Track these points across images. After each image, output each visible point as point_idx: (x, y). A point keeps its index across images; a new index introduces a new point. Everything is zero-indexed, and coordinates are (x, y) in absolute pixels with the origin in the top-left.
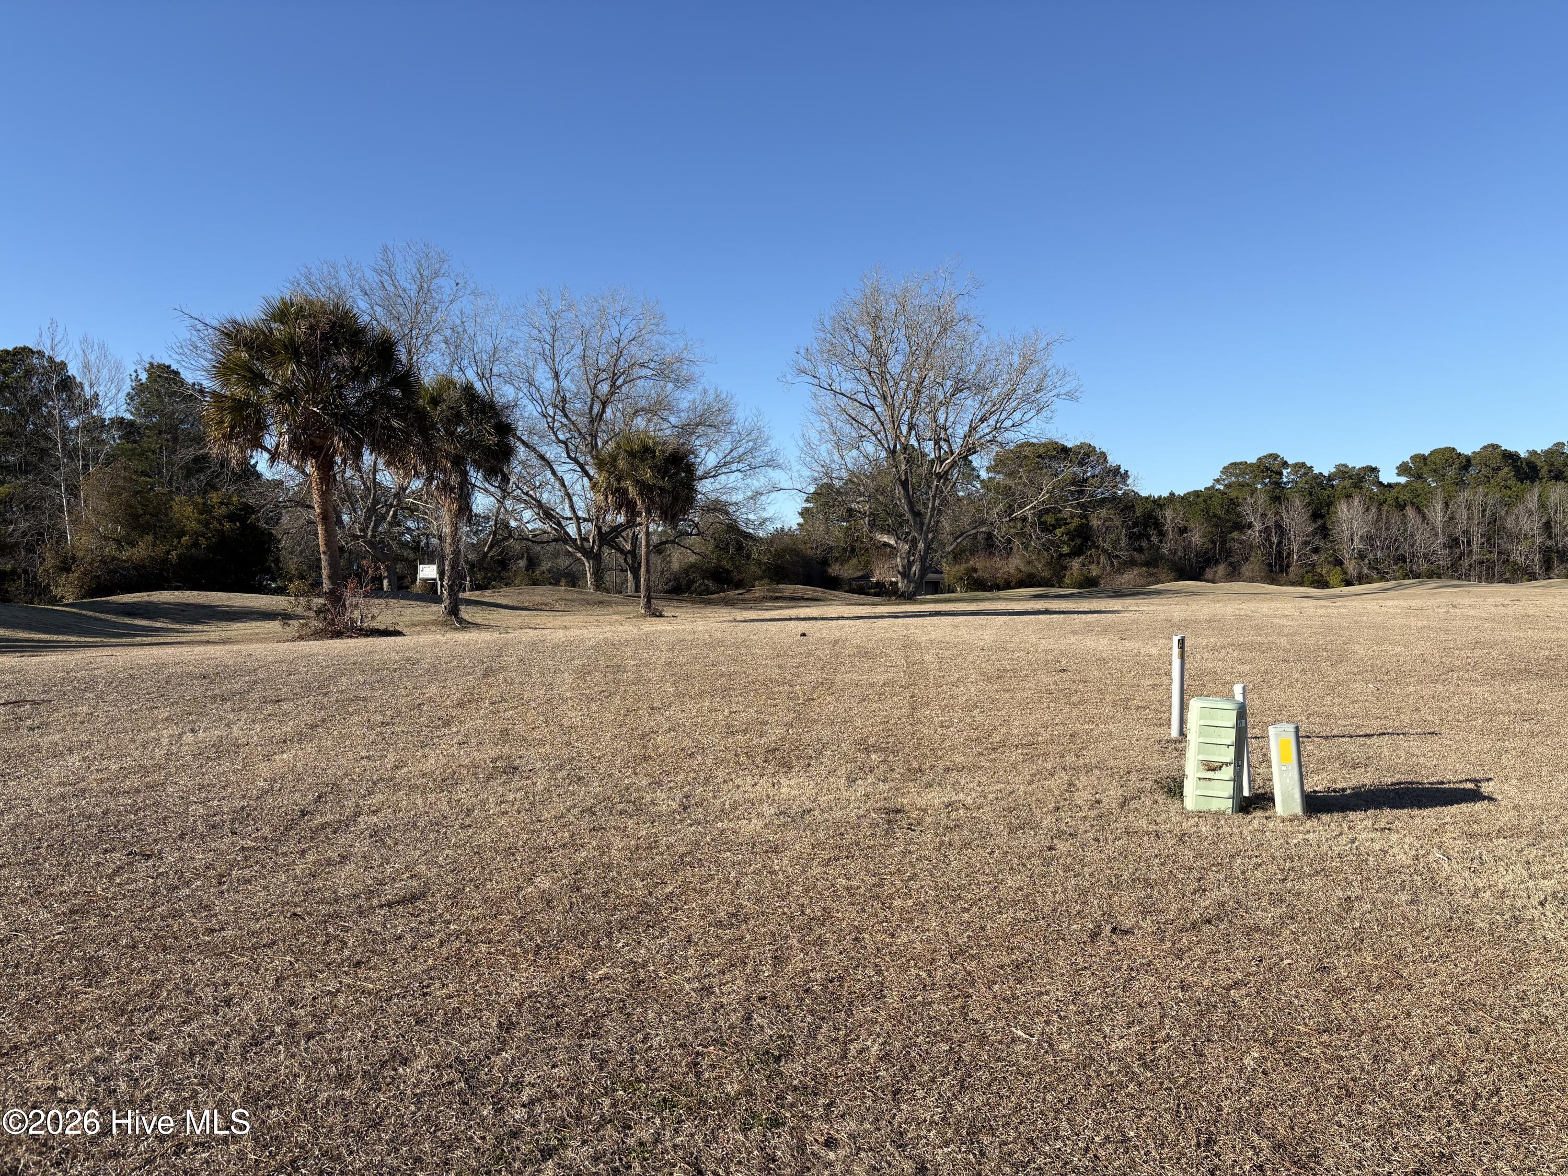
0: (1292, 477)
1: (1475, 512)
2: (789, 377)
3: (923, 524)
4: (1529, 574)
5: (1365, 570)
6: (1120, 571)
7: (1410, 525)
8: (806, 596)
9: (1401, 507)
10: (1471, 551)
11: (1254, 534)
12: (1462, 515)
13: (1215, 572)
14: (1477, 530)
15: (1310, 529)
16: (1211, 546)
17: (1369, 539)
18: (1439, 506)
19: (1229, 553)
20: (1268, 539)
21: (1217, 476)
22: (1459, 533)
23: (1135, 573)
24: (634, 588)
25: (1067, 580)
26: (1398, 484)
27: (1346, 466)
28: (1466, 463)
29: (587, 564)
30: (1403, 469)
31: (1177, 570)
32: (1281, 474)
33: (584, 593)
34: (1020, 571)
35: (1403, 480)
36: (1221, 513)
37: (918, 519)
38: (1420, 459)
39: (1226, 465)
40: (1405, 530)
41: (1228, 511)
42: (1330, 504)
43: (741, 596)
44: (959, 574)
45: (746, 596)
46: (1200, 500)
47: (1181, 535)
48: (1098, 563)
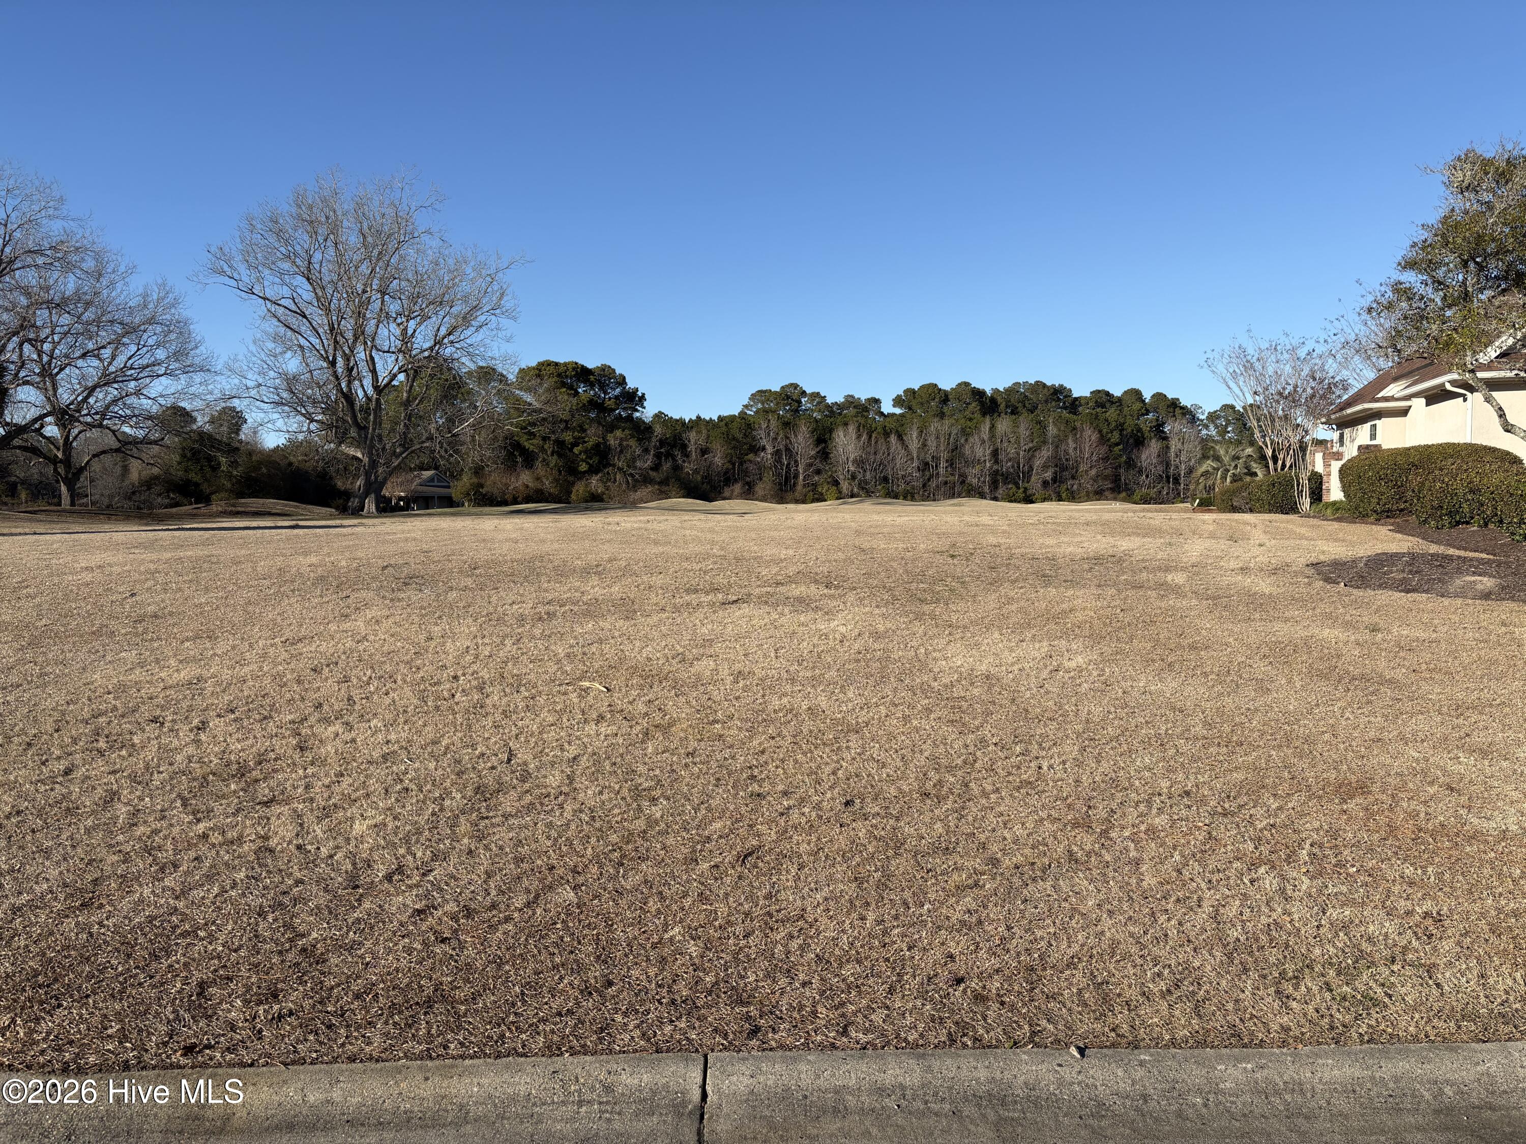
0: (809, 405)
1: (942, 440)
3: (366, 437)
4: (979, 493)
5: (855, 490)
6: (635, 488)
7: (892, 450)
9: (887, 434)
10: (938, 474)
11: (767, 456)
12: (932, 443)
13: (733, 491)
14: (944, 456)
15: (813, 453)
16: (731, 467)
17: (859, 463)
18: (915, 435)
19: (746, 472)
20: (779, 461)
21: (746, 402)
22: (929, 459)
23: (647, 489)
25: (573, 497)
26: (894, 415)
27: (852, 396)
28: (945, 397)
30: (898, 401)
31: (685, 488)
32: (799, 402)
34: (527, 486)
35: (898, 411)
36: (739, 436)
37: (363, 432)
38: (910, 392)
39: (754, 392)
40: (889, 454)
41: (745, 434)
42: (831, 431)
43: (195, 511)
44: (464, 489)
45: (203, 510)
46: (723, 423)
47: (704, 455)
48: (615, 480)
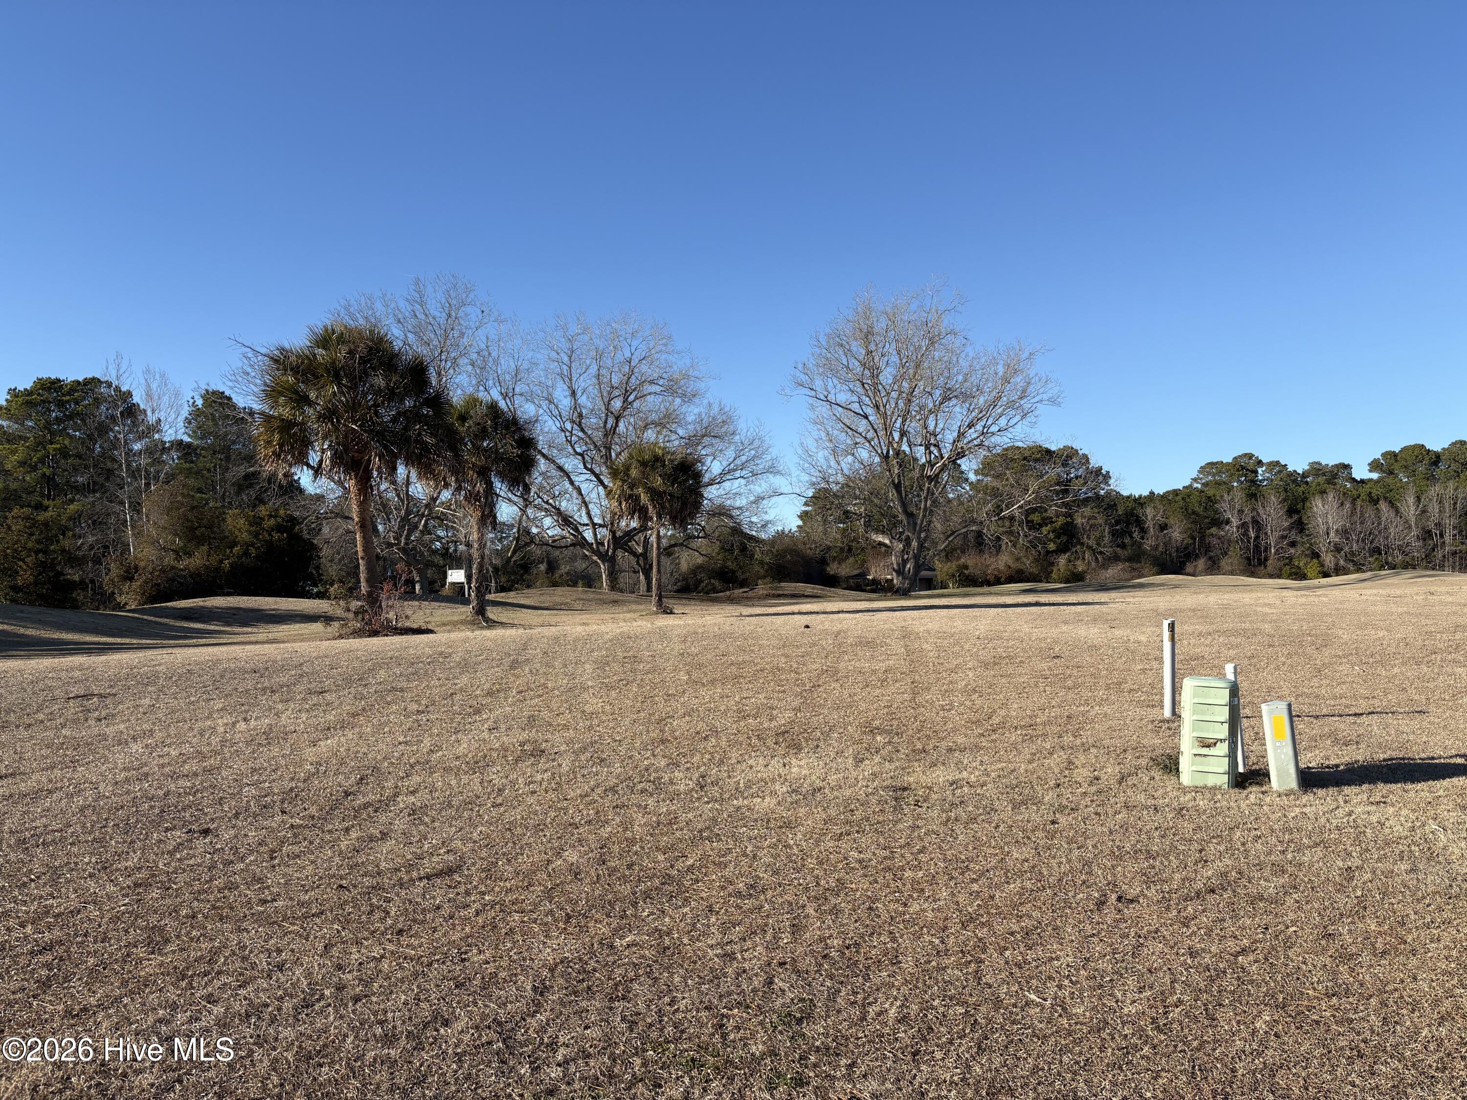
0: (1267, 475)
1: (1447, 505)
2: (788, 391)
3: (916, 524)
5: (1342, 562)
6: (1104, 567)
7: (1384, 519)
8: (806, 594)
9: (1374, 501)
10: (1444, 543)
11: (1232, 529)
12: (1434, 509)
13: (1196, 566)
14: (1449, 522)
15: (1286, 524)
16: (1191, 541)
17: (1344, 533)
18: (1411, 500)
19: (1208, 548)
20: (1246, 534)
21: (1194, 475)
22: (1431, 525)
23: (1119, 568)
24: (645, 589)
25: (1054, 576)
26: (1370, 480)
27: (1319, 464)
28: (1436, 459)
29: (602, 566)
30: (1375, 466)
31: (1159, 565)
32: (1256, 472)
33: (600, 593)
34: (1010, 567)
35: (1375, 476)
36: (1200, 510)
37: (911, 519)
38: (1391, 456)
39: (1203, 464)
40: (1379, 524)
41: (1206, 508)
42: (1305, 500)
43: (745, 595)
44: (951, 571)
45: (750, 594)
46: (1179, 498)
47: (1162, 531)
48: (1084, 559)
